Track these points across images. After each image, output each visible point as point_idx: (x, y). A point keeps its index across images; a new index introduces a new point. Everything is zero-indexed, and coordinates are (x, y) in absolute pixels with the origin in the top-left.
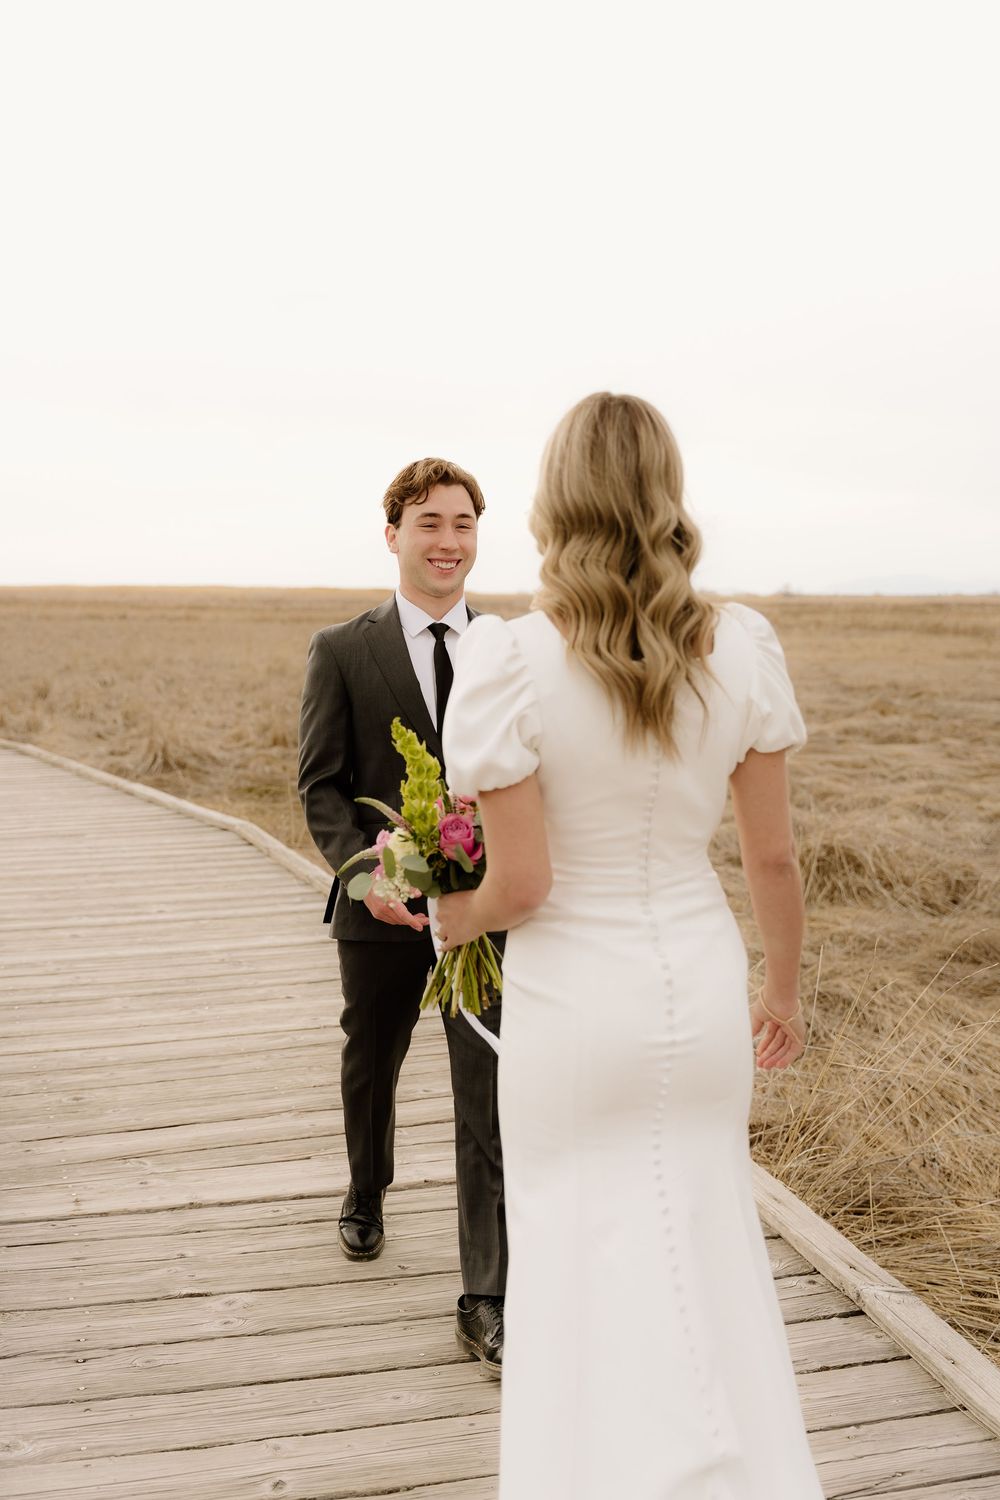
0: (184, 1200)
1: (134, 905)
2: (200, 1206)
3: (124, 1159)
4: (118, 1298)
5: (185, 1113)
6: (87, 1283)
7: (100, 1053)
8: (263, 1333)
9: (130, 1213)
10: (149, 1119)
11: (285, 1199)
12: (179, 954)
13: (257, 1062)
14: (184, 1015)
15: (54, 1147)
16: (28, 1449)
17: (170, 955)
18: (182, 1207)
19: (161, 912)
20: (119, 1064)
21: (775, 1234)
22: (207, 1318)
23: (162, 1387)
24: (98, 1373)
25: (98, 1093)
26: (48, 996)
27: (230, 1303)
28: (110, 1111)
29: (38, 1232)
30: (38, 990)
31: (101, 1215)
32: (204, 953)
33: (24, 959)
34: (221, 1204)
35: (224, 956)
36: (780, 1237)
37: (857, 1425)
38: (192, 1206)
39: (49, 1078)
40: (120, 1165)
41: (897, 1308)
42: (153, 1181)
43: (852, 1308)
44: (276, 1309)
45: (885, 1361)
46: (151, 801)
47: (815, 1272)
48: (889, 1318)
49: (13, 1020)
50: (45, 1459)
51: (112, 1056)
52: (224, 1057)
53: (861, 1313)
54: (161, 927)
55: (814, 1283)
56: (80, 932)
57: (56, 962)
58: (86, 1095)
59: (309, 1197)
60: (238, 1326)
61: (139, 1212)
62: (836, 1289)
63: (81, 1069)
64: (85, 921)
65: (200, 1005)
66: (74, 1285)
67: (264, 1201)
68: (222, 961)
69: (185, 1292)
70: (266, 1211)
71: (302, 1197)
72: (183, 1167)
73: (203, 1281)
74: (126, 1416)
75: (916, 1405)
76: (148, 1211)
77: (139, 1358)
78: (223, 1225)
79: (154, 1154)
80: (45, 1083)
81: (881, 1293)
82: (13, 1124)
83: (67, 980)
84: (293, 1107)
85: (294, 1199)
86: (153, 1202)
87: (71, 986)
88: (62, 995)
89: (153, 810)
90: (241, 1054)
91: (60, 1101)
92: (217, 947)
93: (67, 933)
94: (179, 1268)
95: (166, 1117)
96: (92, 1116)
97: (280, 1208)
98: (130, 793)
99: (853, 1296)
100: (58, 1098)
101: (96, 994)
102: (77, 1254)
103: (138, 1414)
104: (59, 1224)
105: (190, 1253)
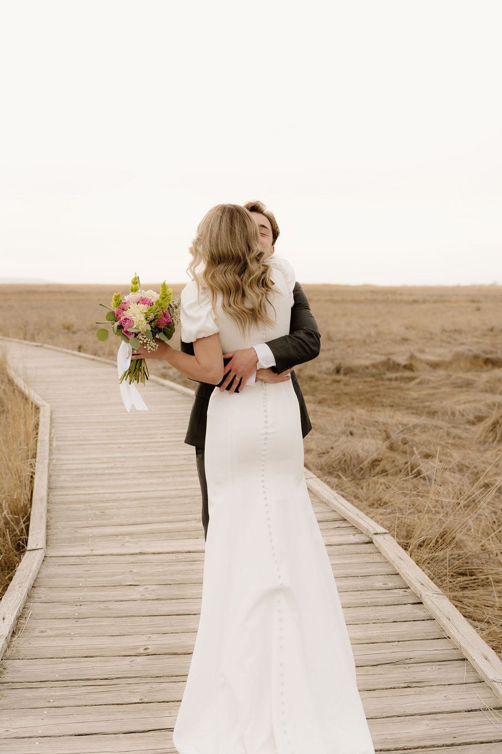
0: (138, 551)
1: (150, 435)
2: (144, 554)
3: (117, 536)
4: (100, 585)
5: (149, 519)
6: (88, 579)
7: (118, 495)
8: (157, 599)
9: (113, 555)
10: (132, 521)
11: (182, 553)
12: (165, 456)
13: (187, 500)
14: (161, 480)
15: (88, 531)
16: (50, 633)
17: (160, 456)
18: (137, 554)
19: (162, 438)
20: (125, 500)
21: (397, 573)
22: (135, 593)
23: (110, 615)
24: (84, 609)
25: (112, 511)
26: (99, 472)
27: (146, 589)
28: (116, 517)
29: (72, 560)
30: (97, 469)
31: (101, 555)
32: (177, 455)
33: (94, 456)
34: (154, 553)
35: (186, 457)
36: (398, 574)
37: (399, 642)
38: (141, 553)
39: (92, 504)
40: (115, 538)
41: (434, 600)
42: (128, 544)
43: (419, 601)
44: (165, 592)
45: (423, 620)
46: (172, 389)
47: (408, 588)
48: (429, 603)
49: (82, 481)
50: (56, 636)
51: (122, 496)
52: (173, 498)
53: (421, 603)
54: (160, 444)
55: (406, 591)
56: (122, 446)
57: (107, 458)
58: (107, 512)
59: (193, 552)
60: (148, 596)
61: (117, 555)
62: (414, 594)
63: (107, 501)
64: (126, 441)
65: (168, 477)
66: (84, 579)
67: (173, 553)
68: (185, 459)
69: (128, 584)
70: (173, 557)
71: (190, 552)
72: (141, 539)
73: (138, 581)
74: (92, 624)
75: (428, 636)
76: (121, 555)
77: (102, 606)
78: (152, 561)
79: (130, 534)
80: (90, 506)
81: (429, 594)
82: (72, 521)
83: (110, 465)
84: (198, 518)
85: (187, 552)
86: (124, 551)
87: (112, 468)
88: (107, 471)
89: (172, 393)
90: (181, 497)
91: (95, 513)
92: (184, 453)
93: (115, 446)
94: (128, 576)
95: (139, 520)
96: (108, 519)
97: (179, 556)
98: (163, 385)
99: (419, 596)
100: (94, 512)
101: (123, 471)
102: (87, 569)
103: (96, 624)
104: (83, 558)
105: (135, 570)
